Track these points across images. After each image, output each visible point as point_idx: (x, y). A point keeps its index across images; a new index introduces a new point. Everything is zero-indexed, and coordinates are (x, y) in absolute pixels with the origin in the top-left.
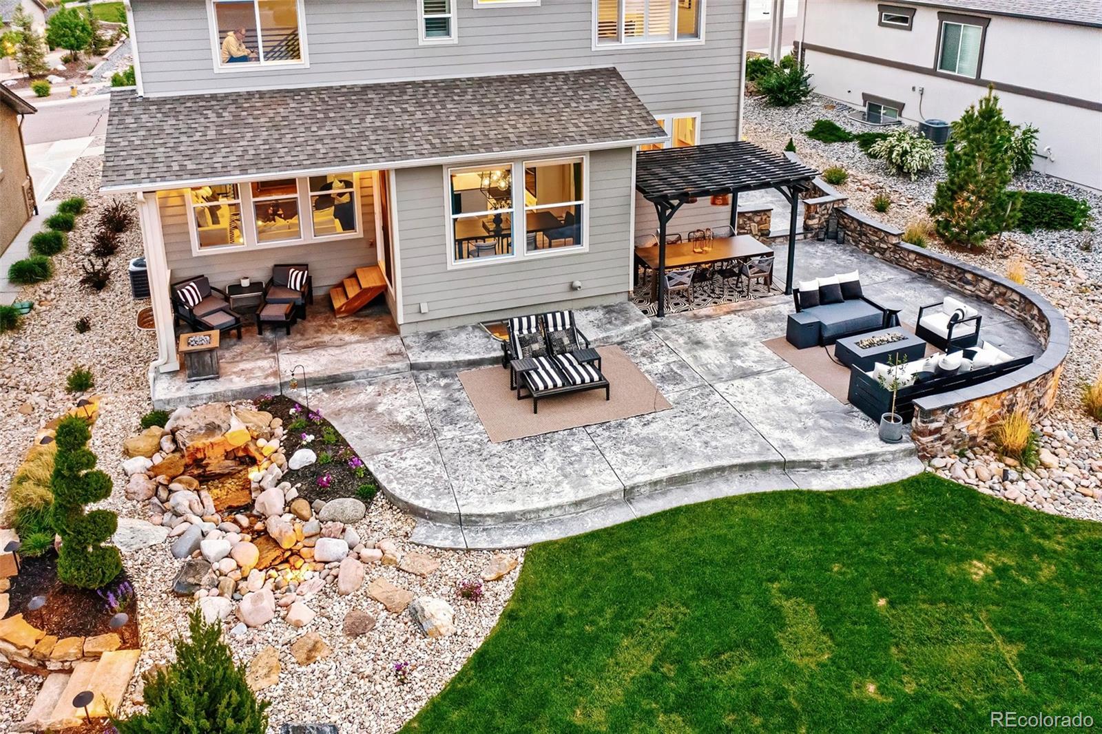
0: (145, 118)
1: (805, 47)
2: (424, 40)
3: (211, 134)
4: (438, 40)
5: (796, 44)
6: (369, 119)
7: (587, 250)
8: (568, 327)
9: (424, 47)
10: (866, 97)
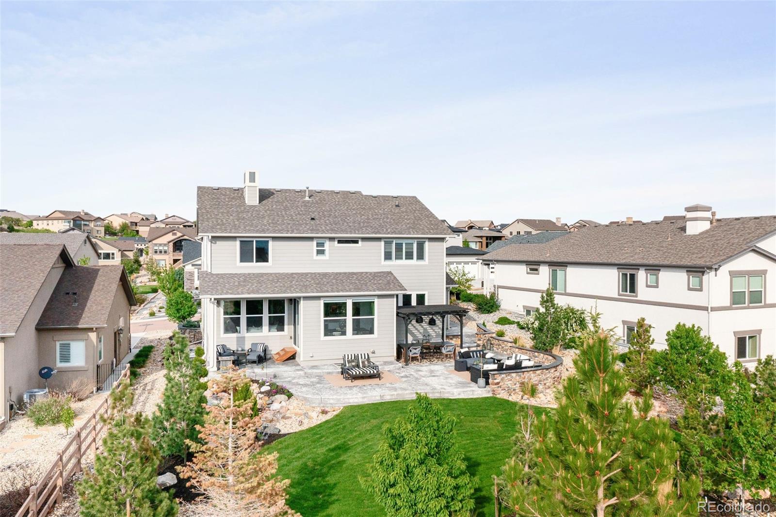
0: (212, 279)
1: (499, 287)
2: (316, 257)
3: (236, 284)
4: (321, 257)
5: (494, 286)
6: (294, 282)
7: (377, 337)
8: (367, 358)
9: (315, 260)
10: (524, 307)
